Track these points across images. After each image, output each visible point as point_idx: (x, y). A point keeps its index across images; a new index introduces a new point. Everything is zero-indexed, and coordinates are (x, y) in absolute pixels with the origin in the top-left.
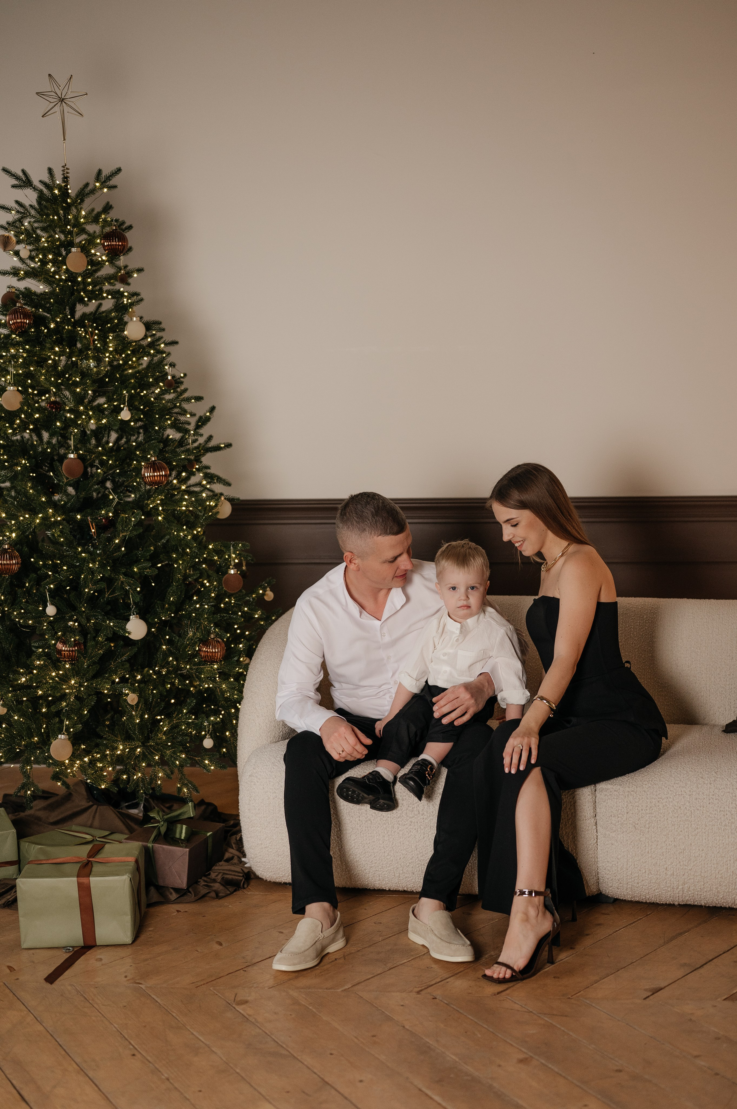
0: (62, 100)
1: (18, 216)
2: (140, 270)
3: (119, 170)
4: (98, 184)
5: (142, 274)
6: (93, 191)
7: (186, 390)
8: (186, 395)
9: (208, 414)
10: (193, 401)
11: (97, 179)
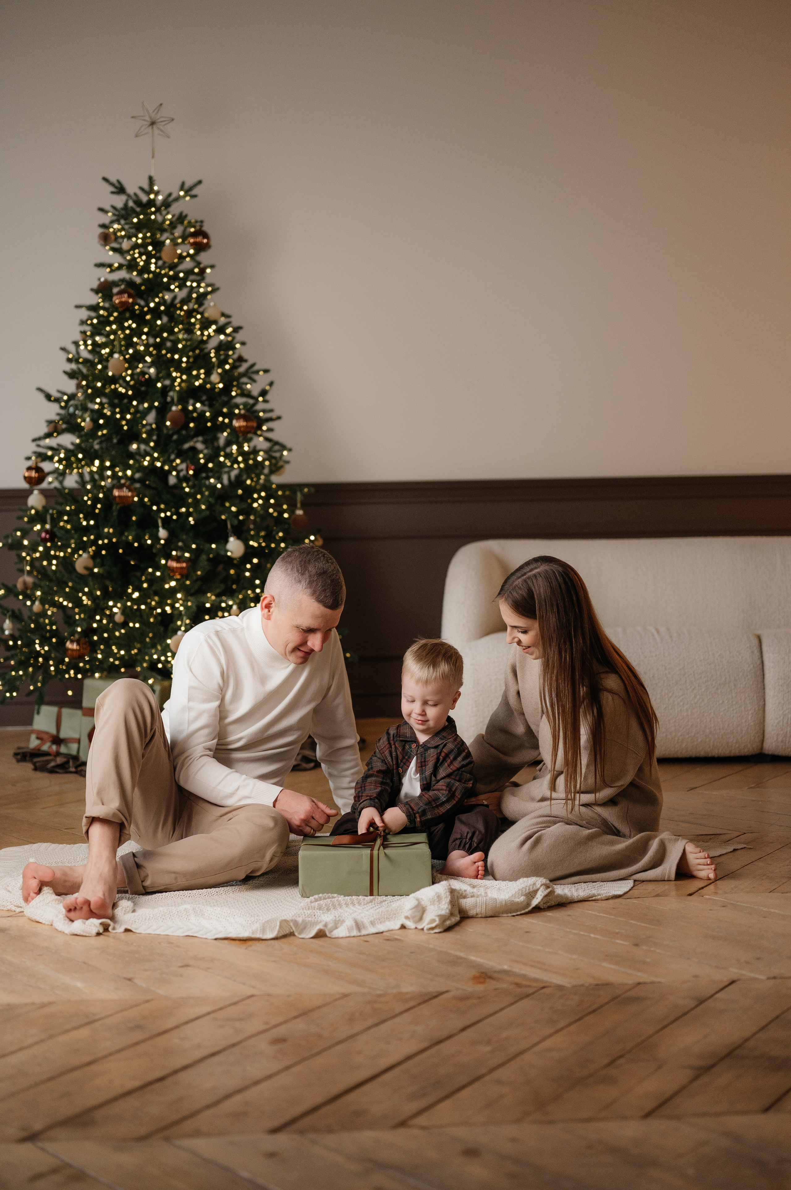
0: (153, 123)
1: (115, 218)
2: (212, 267)
3: (200, 182)
4: (182, 193)
5: (215, 270)
6: (178, 198)
7: (253, 365)
8: (255, 368)
9: (268, 388)
10: (261, 373)
11: (182, 189)
